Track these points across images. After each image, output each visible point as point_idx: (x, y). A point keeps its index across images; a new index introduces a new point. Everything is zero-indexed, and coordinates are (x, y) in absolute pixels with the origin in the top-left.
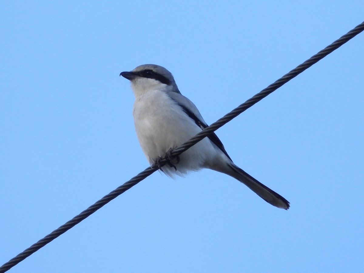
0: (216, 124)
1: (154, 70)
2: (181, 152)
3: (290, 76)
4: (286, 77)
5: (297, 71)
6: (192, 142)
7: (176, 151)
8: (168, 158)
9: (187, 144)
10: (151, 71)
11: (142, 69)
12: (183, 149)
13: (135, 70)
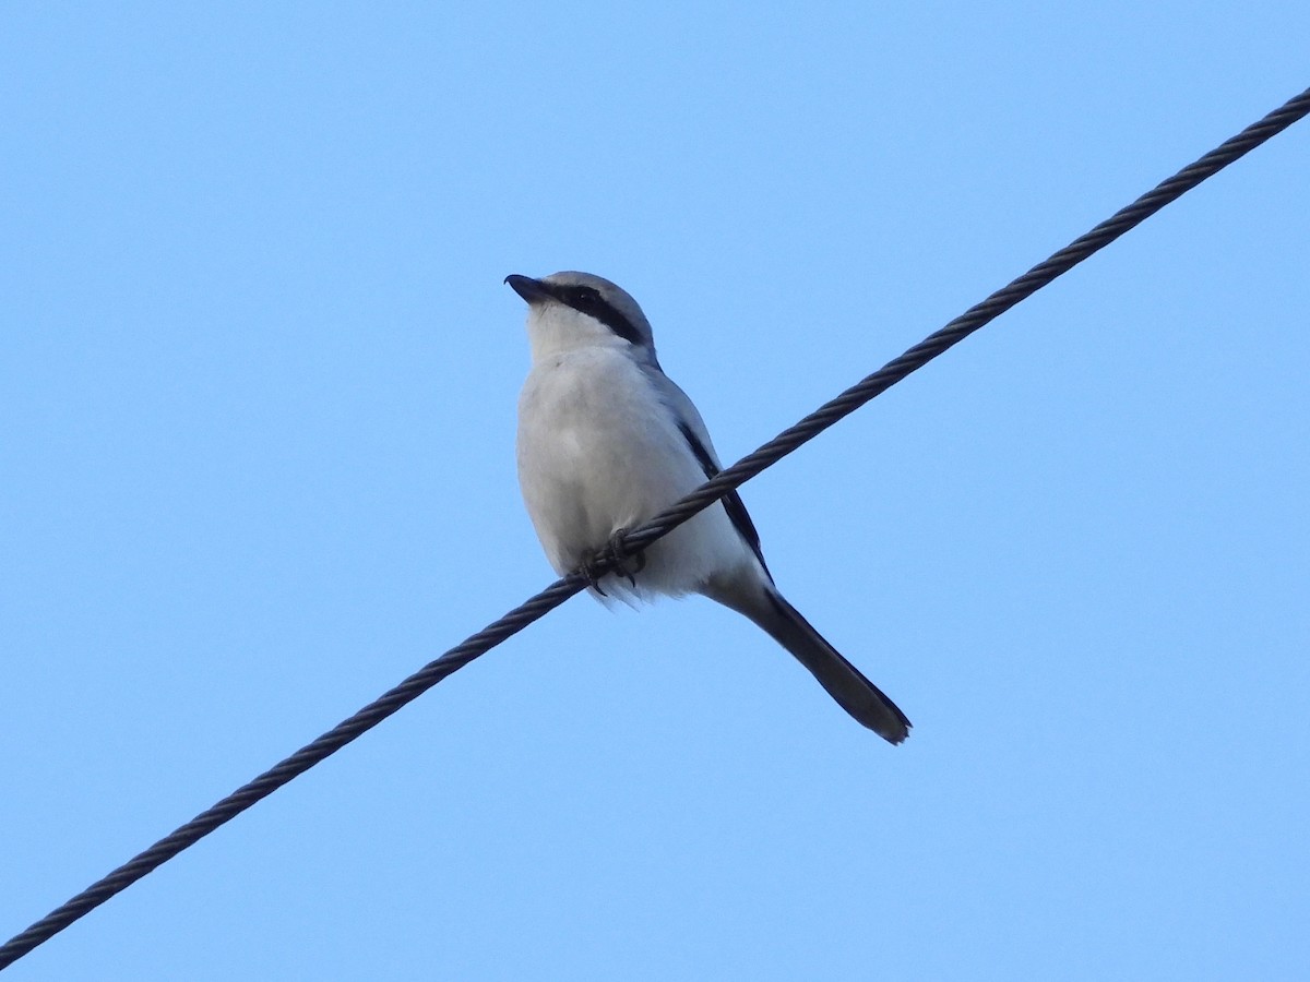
0: (752, 460)
1: (605, 295)
2: (652, 538)
3: (968, 323)
4: (955, 327)
5: (989, 310)
6: (682, 511)
7: (635, 535)
8: (613, 555)
9: (669, 518)
10: (597, 292)
11: (572, 282)
12: (657, 529)
13: (551, 280)
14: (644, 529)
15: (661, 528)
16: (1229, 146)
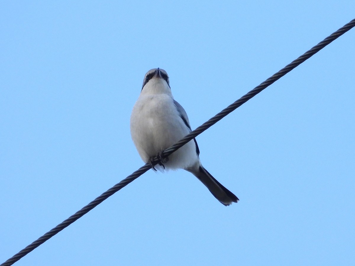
2: (171, 152)
4: (263, 84)
5: (273, 79)
6: (180, 144)
7: (166, 151)
12: (173, 150)
14: (169, 150)
15: (174, 149)
16: (346, 26)
